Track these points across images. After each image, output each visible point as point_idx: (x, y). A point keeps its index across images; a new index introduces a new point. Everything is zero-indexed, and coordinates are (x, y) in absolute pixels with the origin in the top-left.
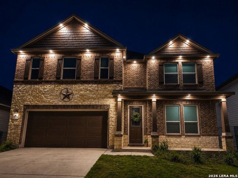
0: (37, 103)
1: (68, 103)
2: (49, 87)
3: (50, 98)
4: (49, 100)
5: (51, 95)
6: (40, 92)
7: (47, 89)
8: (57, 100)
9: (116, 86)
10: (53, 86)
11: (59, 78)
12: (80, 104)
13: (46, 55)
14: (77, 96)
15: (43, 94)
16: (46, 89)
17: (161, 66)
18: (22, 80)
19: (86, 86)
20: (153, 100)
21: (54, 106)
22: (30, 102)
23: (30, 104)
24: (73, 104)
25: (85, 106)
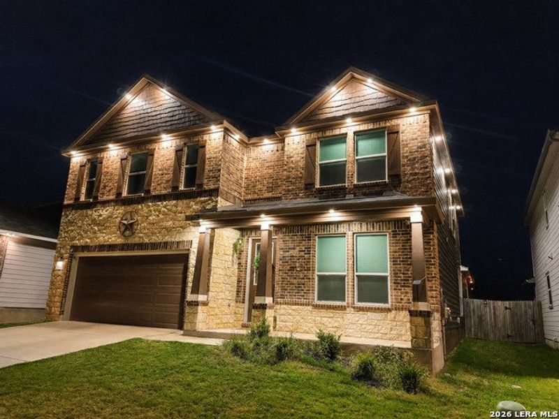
0: (87, 242)
1: (130, 241)
2: (106, 211)
3: (105, 232)
4: (105, 235)
5: (107, 227)
6: (93, 221)
7: (103, 216)
8: (114, 235)
9: (205, 202)
10: (111, 209)
11: (119, 194)
12: (146, 241)
13: (105, 153)
14: (145, 226)
15: (98, 225)
16: (101, 216)
17: (310, 146)
18: (73, 202)
19: (158, 206)
20: (262, 228)
21: (109, 246)
22: (79, 240)
23: (79, 245)
24: (136, 240)
25: (154, 246)
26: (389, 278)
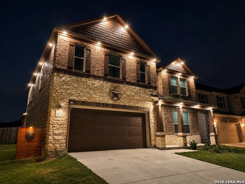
0: (85, 99)
1: (117, 103)
2: (98, 82)
3: (99, 95)
4: (99, 97)
5: (100, 92)
6: (88, 86)
7: (96, 85)
8: (106, 98)
10: (102, 82)
12: (127, 104)
13: (92, 45)
14: (125, 96)
15: (93, 90)
16: (94, 84)
17: (169, 78)
18: (65, 68)
19: (131, 88)
21: (103, 104)
22: (77, 96)
23: (78, 100)
24: (122, 104)
25: (131, 107)
26: (190, 126)
